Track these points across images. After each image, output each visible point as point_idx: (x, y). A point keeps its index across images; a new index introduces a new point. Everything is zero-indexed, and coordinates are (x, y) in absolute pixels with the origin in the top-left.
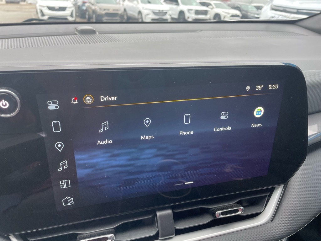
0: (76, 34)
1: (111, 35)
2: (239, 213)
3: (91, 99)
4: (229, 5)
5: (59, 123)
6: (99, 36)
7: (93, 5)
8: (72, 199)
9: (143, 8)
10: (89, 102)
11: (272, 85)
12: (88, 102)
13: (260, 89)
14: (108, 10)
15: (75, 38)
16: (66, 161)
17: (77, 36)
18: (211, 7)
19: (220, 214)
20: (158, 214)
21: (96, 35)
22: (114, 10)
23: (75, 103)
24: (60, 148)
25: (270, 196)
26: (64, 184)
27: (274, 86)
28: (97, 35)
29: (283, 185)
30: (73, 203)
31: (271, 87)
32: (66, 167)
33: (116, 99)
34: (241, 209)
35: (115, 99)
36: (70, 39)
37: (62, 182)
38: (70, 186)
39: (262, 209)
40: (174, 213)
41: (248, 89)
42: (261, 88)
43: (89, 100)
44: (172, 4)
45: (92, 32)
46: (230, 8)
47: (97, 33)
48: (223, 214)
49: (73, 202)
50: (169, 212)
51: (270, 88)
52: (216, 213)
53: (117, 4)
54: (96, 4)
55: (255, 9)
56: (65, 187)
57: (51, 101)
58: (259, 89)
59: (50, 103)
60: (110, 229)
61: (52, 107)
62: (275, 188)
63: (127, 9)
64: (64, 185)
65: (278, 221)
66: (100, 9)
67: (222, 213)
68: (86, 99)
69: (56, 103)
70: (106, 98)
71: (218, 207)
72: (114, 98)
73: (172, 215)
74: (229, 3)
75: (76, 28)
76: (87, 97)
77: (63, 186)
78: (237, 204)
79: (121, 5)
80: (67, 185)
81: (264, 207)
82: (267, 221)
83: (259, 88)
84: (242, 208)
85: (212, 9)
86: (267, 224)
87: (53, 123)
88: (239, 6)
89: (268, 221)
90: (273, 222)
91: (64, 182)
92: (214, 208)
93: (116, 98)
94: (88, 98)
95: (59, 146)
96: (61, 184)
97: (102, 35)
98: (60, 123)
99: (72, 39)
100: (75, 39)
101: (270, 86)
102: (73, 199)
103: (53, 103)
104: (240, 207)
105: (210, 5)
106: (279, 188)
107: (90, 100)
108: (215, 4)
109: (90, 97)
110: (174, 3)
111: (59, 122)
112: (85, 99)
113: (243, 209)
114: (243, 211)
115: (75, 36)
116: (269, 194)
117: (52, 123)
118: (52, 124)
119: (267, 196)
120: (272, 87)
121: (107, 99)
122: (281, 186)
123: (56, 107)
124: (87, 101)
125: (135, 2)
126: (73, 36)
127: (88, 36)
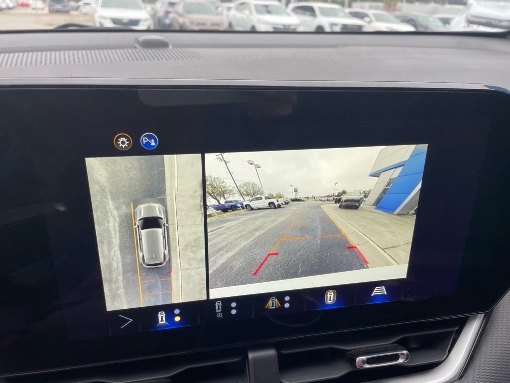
0: (135, 48)
1: (192, 50)
2: (401, 361)
3: (127, 141)
4: (397, 17)
6: (173, 50)
7: (181, 15)
9: (259, 21)
10: (124, 146)
12: (122, 147)
14: (204, 24)
15: (133, 53)
17: (137, 50)
18: (367, 19)
19: (364, 362)
20: (251, 355)
21: (168, 49)
22: (213, 24)
25: (459, 332)
28: (170, 50)
29: (484, 314)
34: (403, 354)
36: (124, 55)
39: (444, 356)
40: (280, 355)
43: (123, 143)
44: (304, 14)
45: (163, 45)
46: (398, 21)
47: (171, 47)
48: (369, 361)
50: (271, 352)
52: (357, 360)
53: (218, 14)
54: (186, 15)
55: (440, 24)
60: (163, 378)
62: (468, 318)
63: (234, 23)
65: (471, 379)
66: (192, 23)
67: (368, 359)
68: (119, 141)
71: (360, 348)
73: (277, 359)
74: (398, 13)
75: (136, 39)
76: (119, 137)
78: (396, 344)
79: (224, 17)
81: (447, 351)
82: (451, 378)
84: (405, 352)
85: (369, 22)
88: (414, 18)
89: (453, 378)
90: (462, 380)
92: (353, 349)
97: (179, 49)
99: (128, 54)
100: (132, 55)
104: (403, 350)
105: (367, 16)
106: (475, 318)
107: (126, 143)
108: (374, 14)
109: (126, 137)
110: (308, 13)
112: (117, 140)
113: (407, 354)
114: (407, 358)
115: (133, 50)
116: (457, 328)
119: (453, 331)
122: (479, 315)
124: (121, 145)
125: (247, 12)
126: (129, 50)
127: (156, 51)
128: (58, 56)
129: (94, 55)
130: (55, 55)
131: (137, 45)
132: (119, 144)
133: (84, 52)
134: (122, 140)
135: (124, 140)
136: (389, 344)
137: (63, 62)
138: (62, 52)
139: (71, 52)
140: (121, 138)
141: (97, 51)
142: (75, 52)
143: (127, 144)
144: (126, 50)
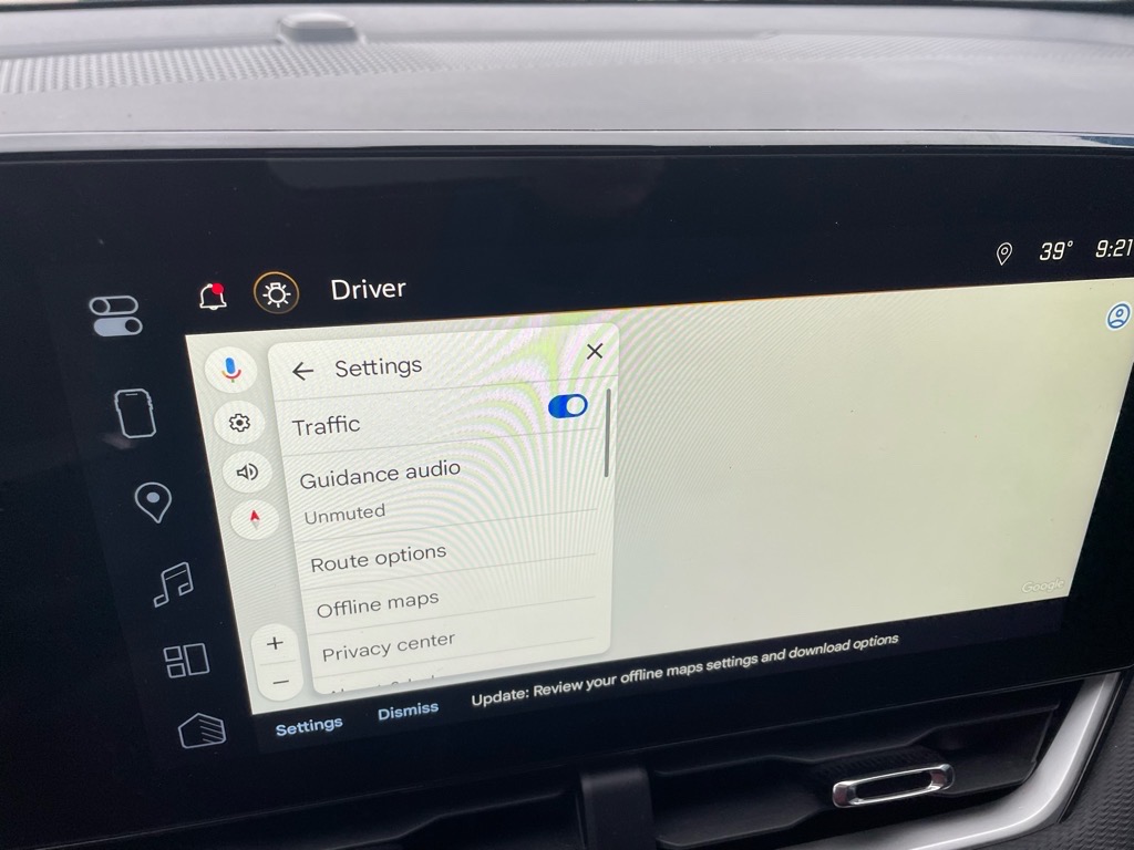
0: (278, 42)
1: (416, 46)
2: (933, 788)
3: (286, 290)
5: (146, 400)
6: (366, 49)
8: (219, 723)
10: (278, 303)
11: (1112, 242)
12: (274, 305)
13: (1058, 255)
15: (275, 57)
16: (187, 564)
17: (283, 48)
19: (851, 793)
20: (588, 784)
21: (356, 46)
23: (214, 308)
24: (156, 508)
25: (1061, 716)
26: (183, 661)
27: (1121, 244)
28: (359, 47)
29: (1118, 673)
30: (224, 739)
31: (1105, 249)
32: (186, 589)
33: (400, 295)
34: (940, 771)
35: (396, 292)
36: (252, 60)
37: (173, 654)
38: (208, 671)
39: (1026, 770)
41: (1003, 258)
42: (1062, 251)
43: (277, 294)
45: (344, 34)
47: (363, 39)
48: (862, 791)
49: (224, 733)
50: (635, 776)
51: (1101, 252)
52: (834, 789)
56: (187, 671)
57: (104, 299)
58: (1054, 258)
59: (100, 306)
61: (110, 326)
62: (1082, 681)
64: (182, 665)
67: (859, 787)
68: (266, 291)
69: (127, 305)
70: (355, 288)
71: (839, 760)
72: (394, 289)
75: (279, 22)
76: (268, 281)
77: (176, 671)
78: (922, 748)
80: (197, 664)
81: (1034, 760)
82: (1044, 818)
83: (1052, 251)
84: (944, 767)
86: (1046, 833)
87: (119, 396)
89: (1048, 820)
90: (1069, 822)
91: (183, 651)
92: (825, 763)
93: (403, 288)
94: (272, 287)
95: (153, 498)
96: (167, 660)
97: (383, 44)
98: (149, 397)
99: (261, 59)
100: (272, 60)
101: (1103, 245)
102: (222, 722)
103: (116, 306)
104: (940, 763)
107: (285, 294)
109: (283, 281)
111: (147, 393)
112: (262, 290)
113: (948, 772)
114: (949, 781)
115: (274, 48)
116: (1057, 707)
117: (114, 398)
118: (116, 401)
119: (1047, 714)
120: (1109, 251)
121: (360, 291)
122: (1108, 675)
123: (130, 326)
124: (272, 300)
126: (264, 49)
127: (328, 50)
128: (94, 67)
129: (180, 62)
130: (88, 63)
131: (281, 37)
132: (267, 299)
133: (156, 54)
134: (273, 288)
135: (279, 288)
136: (906, 747)
137: (107, 82)
138: (104, 57)
139: (125, 55)
140: (272, 284)
141: (187, 53)
142: (135, 55)
143: (287, 298)
144: (255, 49)
